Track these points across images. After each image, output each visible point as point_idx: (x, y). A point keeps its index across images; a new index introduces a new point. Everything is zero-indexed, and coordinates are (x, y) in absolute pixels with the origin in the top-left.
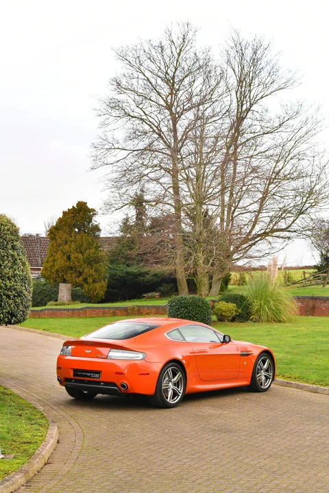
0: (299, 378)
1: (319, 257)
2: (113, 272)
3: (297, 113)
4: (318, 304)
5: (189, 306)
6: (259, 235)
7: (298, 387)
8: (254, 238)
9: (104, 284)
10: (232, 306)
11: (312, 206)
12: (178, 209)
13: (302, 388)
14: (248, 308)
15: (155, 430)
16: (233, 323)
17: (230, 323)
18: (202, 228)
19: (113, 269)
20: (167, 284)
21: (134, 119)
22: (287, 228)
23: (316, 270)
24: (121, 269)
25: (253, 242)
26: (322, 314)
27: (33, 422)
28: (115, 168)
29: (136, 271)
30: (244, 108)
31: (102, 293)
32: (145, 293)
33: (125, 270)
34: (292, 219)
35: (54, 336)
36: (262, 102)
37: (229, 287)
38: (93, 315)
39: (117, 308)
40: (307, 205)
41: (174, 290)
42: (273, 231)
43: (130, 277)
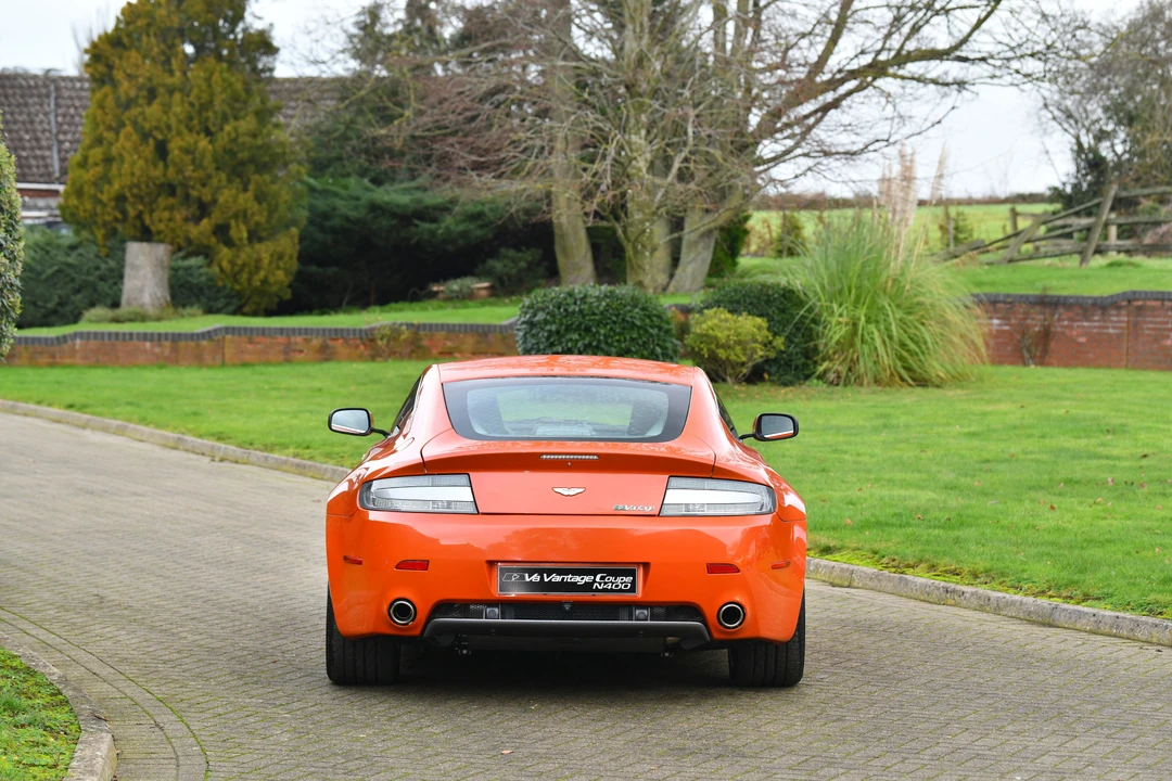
0: (989, 576)
1: (1069, 156)
2: (321, 204)
4: (1062, 322)
5: (599, 323)
6: (853, 74)
7: (984, 605)
8: (833, 84)
9: (287, 243)
10: (750, 325)
13: (999, 609)
14: (810, 335)
15: (466, 747)
16: (754, 389)
17: (743, 388)
18: (646, 40)
19: (325, 193)
20: (517, 248)
22: (954, 48)
23: (1058, 206)
24: (354, 194)
25: (830, 97)
26: (1076, 357)
27: (21, 718)
29: (404, 199)
31: (280, 276)
32: (436, 281)
33: (366, 197)
35: (105, 429)
37: (744, 261)
38: (247, 357)
39: (337, 333)
41: (541, 270)
42: (902, 59)
43: (385, 222)
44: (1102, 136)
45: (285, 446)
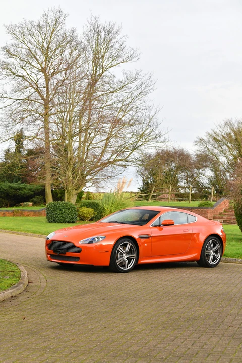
1: (142, 182)
3: (135, 79)
6: (104, 164)
8: (101, 166)
10: (91, 210)
11: (142, 144)
12: (48, 143)
14: (102, 212)
16: (91, 222)
17: (89, 222)
20: (39, 196)
21: (17, 77)
22: (125, 159)
25: (100, 168)
28: (3, 112)
29: (15, 186)
30: (98, 73)
32: (21, 202)
33: (8, 185)
34: (128, 153)
36: (111, 70)
39: (6, 211)
40: (139, 144)
41: (43, 201)
42: (115, 161)
43: (12, 190)
44: (148, 178)
45: (8, 229)
